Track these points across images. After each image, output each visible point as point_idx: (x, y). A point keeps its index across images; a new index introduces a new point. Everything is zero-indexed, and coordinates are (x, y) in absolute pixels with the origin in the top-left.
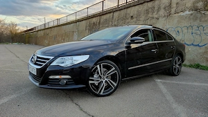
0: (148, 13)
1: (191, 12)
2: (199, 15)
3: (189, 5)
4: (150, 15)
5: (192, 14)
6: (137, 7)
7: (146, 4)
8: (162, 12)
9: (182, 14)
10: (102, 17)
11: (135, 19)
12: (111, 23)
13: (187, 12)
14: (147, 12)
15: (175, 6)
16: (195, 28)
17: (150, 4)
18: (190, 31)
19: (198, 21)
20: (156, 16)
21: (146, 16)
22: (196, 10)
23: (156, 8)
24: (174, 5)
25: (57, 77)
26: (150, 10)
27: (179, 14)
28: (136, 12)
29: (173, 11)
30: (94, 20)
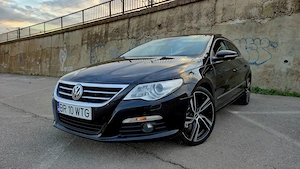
0: (183, 21)
1: (243, 21)
2: (254, 25)
3: (240, 11)
4: (187, 24)
5: (244, 24)
6: (166, 12)
7: (180, 8)
8: (204, 20)
9: (231, 23)
10: (111, 25)
11: (164, 30)
12: (126, 34)
13: (238, 21)
14: (182, 19)
15: (221, 12)
16: (250, 41)
17: (185, 9)
18: (244, 45)
19: (253, 32)
20: (196, 25)
21: (182, 25)
22: (249, 18)
23: (195, 15)
24: (219, 11)
25: (139, 119)
26: (186, 17)
27: (227, 23)
28: (165, 20)
29: (219, 18)
30: (96, 29)
